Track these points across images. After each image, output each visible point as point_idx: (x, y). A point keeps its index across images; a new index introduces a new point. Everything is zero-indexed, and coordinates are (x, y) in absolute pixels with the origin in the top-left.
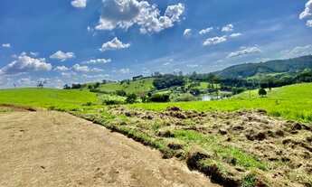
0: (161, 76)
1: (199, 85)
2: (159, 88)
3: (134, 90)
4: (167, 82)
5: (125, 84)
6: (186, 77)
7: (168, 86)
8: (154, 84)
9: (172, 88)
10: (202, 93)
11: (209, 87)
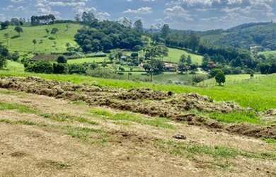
0: (95, 24)
1: (165, 54)
2: (86, 50)
3: (31, 46)
4: (106, 38)
5: (11, 29)
6: (147, 33)
7: (107, 48)
8: (78, 39)
9: (114, 52)
10: (168, 69)
11: (182, 60)
